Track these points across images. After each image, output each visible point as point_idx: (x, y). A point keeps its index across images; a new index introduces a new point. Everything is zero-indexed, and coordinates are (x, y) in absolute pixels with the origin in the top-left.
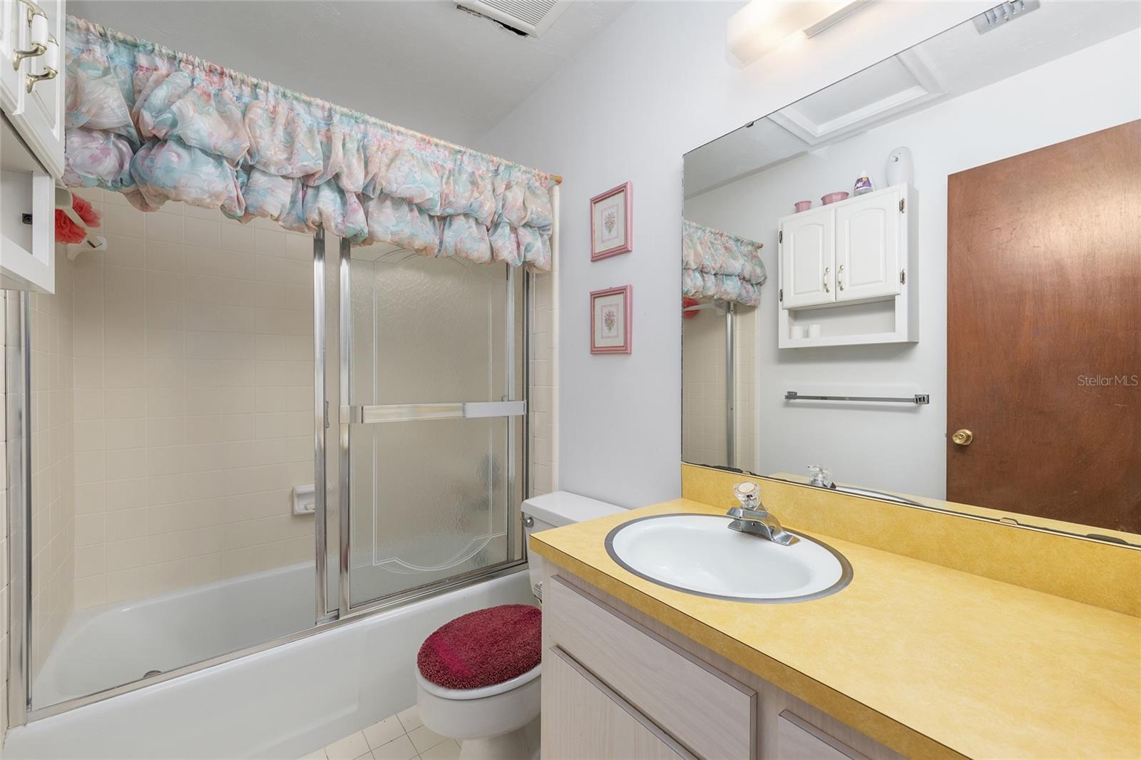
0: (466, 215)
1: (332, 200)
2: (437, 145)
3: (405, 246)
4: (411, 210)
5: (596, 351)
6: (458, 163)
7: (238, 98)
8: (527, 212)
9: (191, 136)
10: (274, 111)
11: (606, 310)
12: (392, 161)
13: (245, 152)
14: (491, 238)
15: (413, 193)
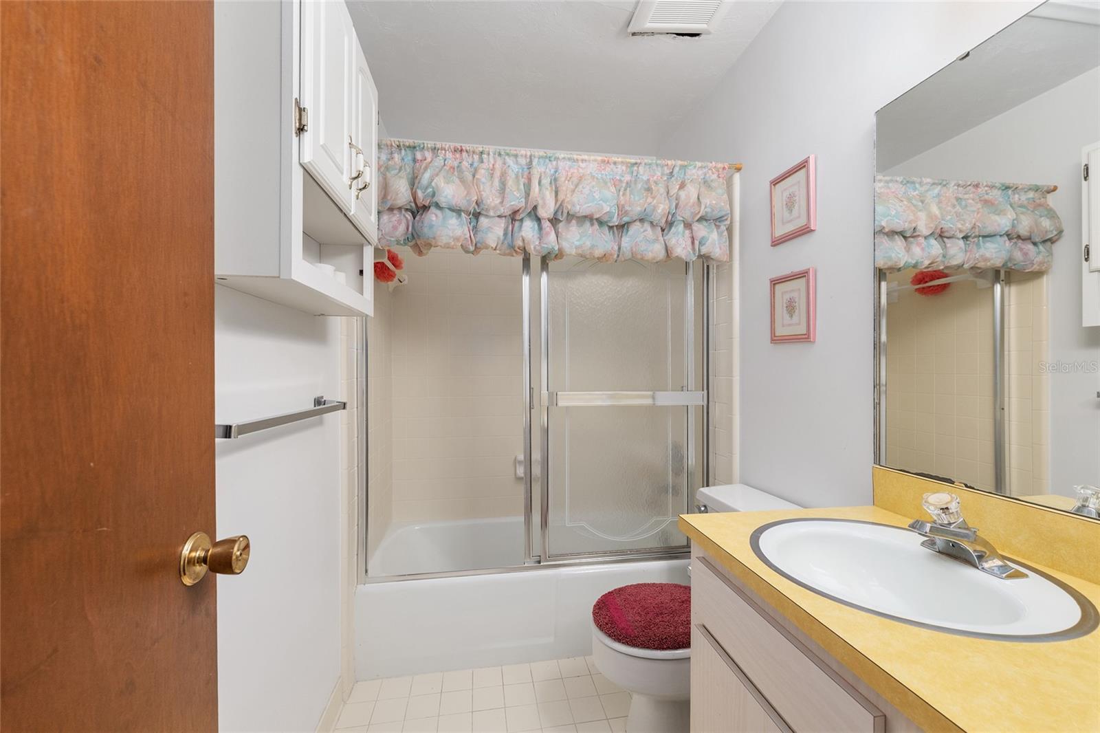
0: (642, 220)
1: (531, 228)
2: (615, 163)
3: (588, 257)
4: (592, 225)
5: (776, 340)
6: (635, 174)
7: (471, 165)
8: (700, 207)
9: (443, 201)
10: (493, 169)
11: (787, 297)
12: (577, 186)
13: (474, 203)
14: (665, 238)
15: (593, 210)
